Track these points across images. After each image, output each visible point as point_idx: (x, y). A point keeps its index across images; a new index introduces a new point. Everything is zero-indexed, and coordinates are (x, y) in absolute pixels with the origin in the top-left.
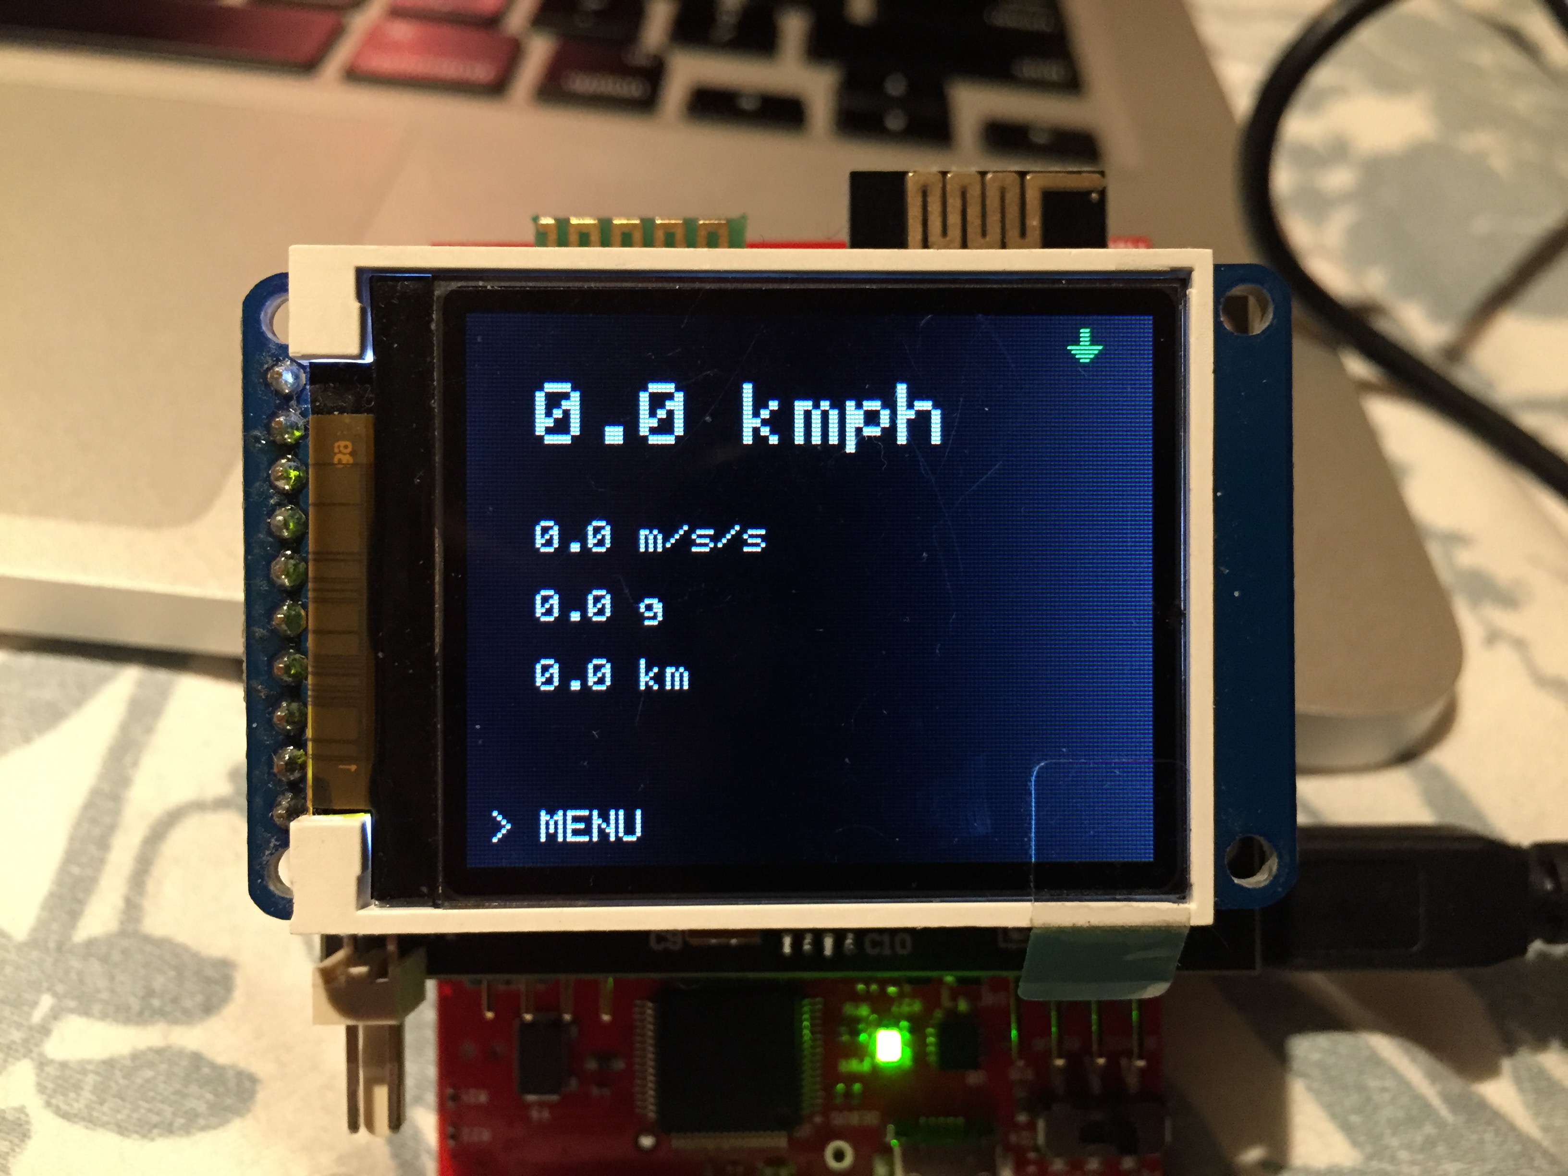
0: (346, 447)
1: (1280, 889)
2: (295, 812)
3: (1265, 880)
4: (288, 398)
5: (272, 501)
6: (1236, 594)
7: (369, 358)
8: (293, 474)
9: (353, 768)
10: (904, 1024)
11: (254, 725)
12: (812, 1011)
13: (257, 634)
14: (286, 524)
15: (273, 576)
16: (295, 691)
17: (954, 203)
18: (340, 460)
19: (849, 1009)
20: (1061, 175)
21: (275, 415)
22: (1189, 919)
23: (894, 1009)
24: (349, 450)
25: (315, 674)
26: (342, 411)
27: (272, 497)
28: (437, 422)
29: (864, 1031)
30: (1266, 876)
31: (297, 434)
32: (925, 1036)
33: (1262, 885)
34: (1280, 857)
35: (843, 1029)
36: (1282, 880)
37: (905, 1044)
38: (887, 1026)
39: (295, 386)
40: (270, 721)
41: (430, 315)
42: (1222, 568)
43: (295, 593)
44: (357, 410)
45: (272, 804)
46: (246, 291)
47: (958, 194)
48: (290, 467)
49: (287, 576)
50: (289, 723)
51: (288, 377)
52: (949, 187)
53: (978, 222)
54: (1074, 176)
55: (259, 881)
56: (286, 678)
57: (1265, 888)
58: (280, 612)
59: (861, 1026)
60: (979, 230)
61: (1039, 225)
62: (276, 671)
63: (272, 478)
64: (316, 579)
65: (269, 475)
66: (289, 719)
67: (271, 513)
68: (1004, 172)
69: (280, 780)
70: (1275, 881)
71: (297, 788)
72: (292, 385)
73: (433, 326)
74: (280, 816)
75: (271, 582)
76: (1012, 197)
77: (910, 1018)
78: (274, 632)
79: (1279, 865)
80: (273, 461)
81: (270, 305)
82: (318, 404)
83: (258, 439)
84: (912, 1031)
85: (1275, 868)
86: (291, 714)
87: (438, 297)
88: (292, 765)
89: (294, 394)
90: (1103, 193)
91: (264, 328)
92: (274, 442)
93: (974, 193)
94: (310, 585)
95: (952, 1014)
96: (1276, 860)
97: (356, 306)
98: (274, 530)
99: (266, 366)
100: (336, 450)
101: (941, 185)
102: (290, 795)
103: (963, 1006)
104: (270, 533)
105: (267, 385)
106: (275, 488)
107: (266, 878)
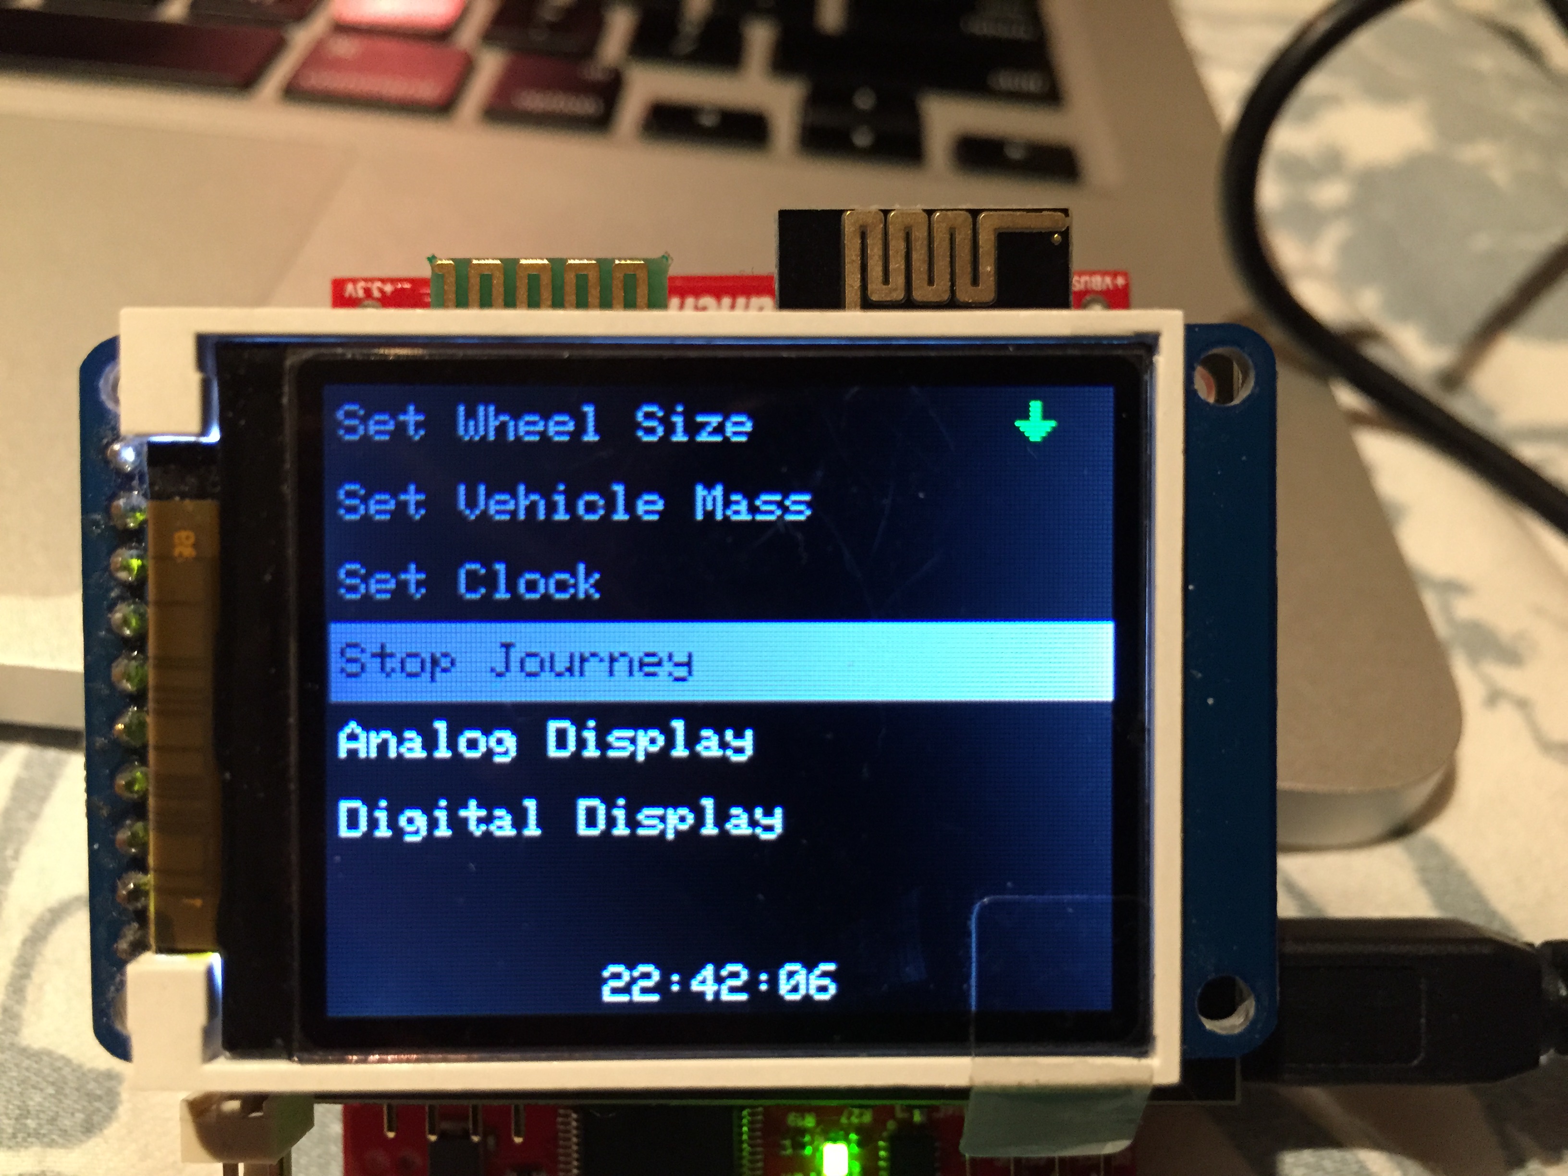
0: (187, 538)
1: (1257, 1036)
2: (139, 947)
3: (1241, 1024)
4: (130, 477)
5: (113, 594)
6: (1210, 701)
7: (214, 436)
8: (135, 563)
9: (198, 902)
10: (853, 1136)
11: (96, 846)
12: (751, 1123)
13: (98, 744)
14: (126, 622)
15: (114, 678)
16: (138, 809)
17: (897, 246)
18: (181, 555)
19: (792, 1120)
20: (1018, 213)
21: (114, 496)
22: (1152, 1077)
23: (844, 1120)
24: (192, 540)
25: (159, 796)
26: (183, 496)
27: (112, 589)
28: (291, 511)
29: (811, 1143)
30: (1242, 1020)
31: (140, 517)
32: (878, 1149)
33: (1237, 1031)
34: (1258, 1001)
35: (787, 1143)
36: (1259, 1026)
37: (852, 1157)
38: (835, 1140)
39: (137, 464)
40: (113, 842)
41: (280, 386)
42: (1194, 672)
43: (139, 698)
44: (200, 494)
45: (115, 935)
46: (83, 356)
47: (902, 234)
48: (132, 557)
49: (129, 679)
50: (132, 846)
51: (128, 456)
52: (891, 230)
53: (924, 267)
54: (1033, 214)
55: (105, 1019)
56: (127, 795)
57: (1241, 1035)
58: (122, 720)
59: (807, 1138)
60: (926, 277)
61: (993, 272)
62: (117, 789)
63: (112, 567)
64: (158, 688)
65: (109, 565)
66: (131, 842)
67: (111, 608)
68: (956, 210)
69: (125, 909)
70: (1252, 1026)
71: (141, 916)
72: (133, 463)
73: (285, 400)
74: (125, 951)
75: (112, 686)
76: (963, 238)
77: (859, 1130)
78: (115, 743)
79: (1257, 1009)
80: (111, 551)
81: (108, 373)
82: (157, 488)
83: (97, 524)
84: (860, 1144)
85: (1252, 1012)
86: (134, 835)
87: (292, 367)
88: (138, 893)
89: (137, 472)
90: (1066, 234)
91: (104, 397)
92: (114, 528)
93: (920, 235)
94: (151, 695)
95: (906, 1125)
96: (1254, 1003)
97: (194, 378)
98: (114, 627)
99: (105, 441)
100: (177, 541)
101: (882, 226)
102: (135, 925)
103: (917, 1117)
104: (110, 630)
105: (107, 462)
106: (116, 579)
107: (112, 1017)
